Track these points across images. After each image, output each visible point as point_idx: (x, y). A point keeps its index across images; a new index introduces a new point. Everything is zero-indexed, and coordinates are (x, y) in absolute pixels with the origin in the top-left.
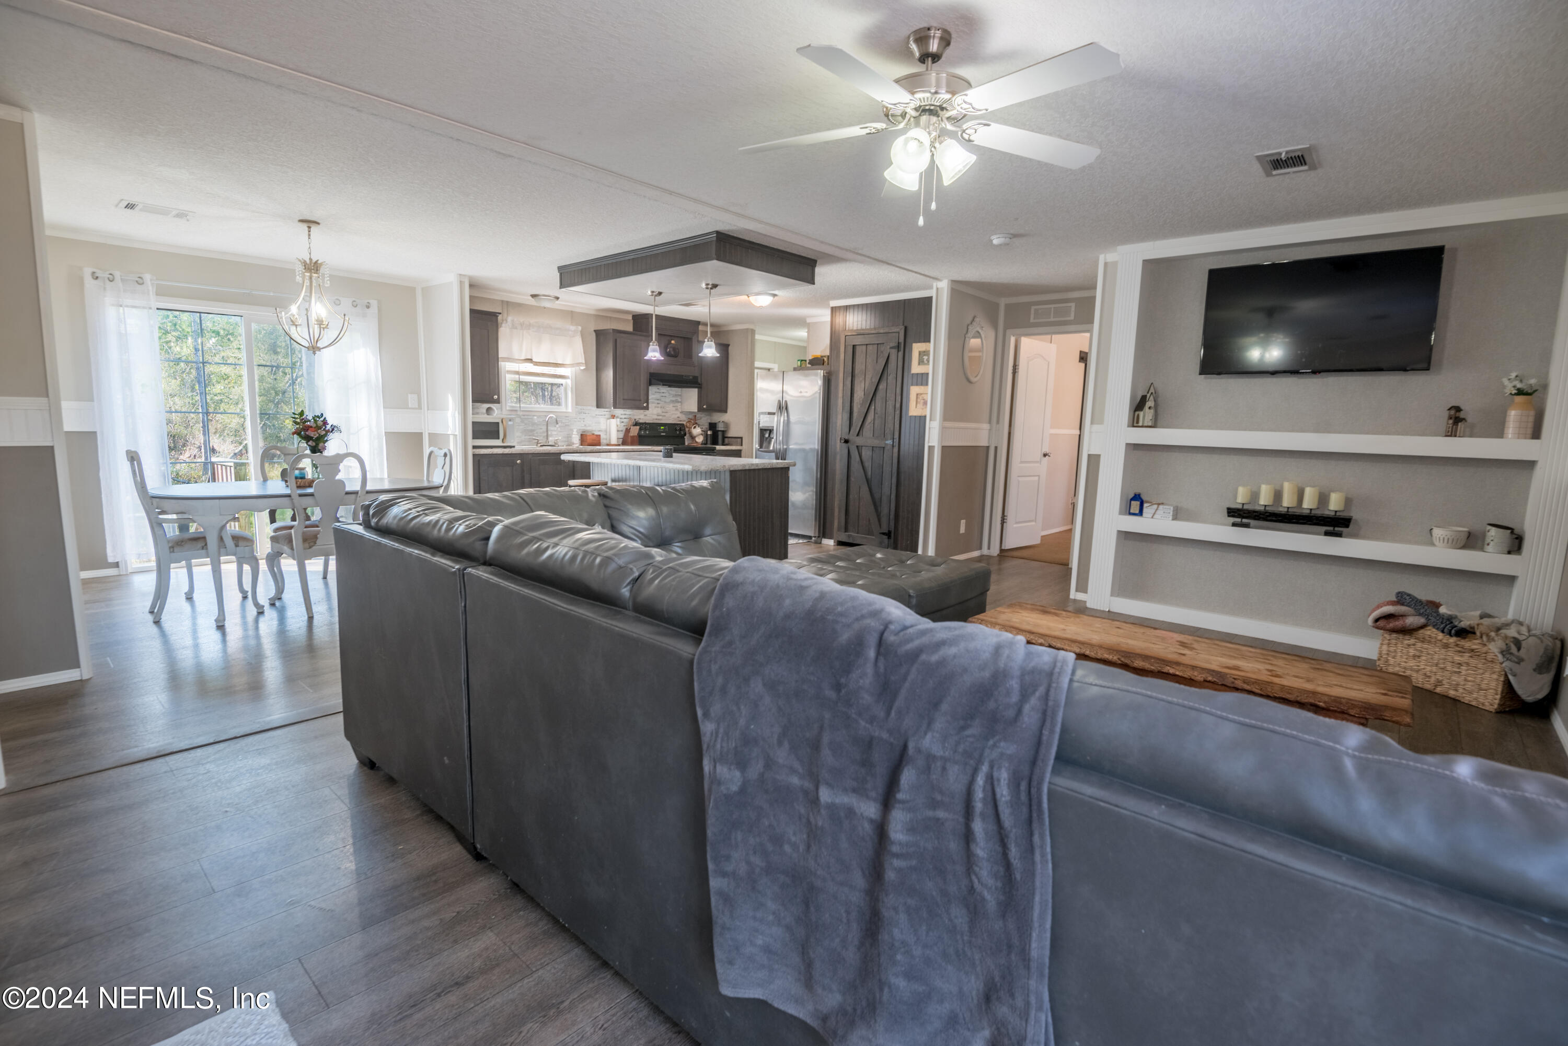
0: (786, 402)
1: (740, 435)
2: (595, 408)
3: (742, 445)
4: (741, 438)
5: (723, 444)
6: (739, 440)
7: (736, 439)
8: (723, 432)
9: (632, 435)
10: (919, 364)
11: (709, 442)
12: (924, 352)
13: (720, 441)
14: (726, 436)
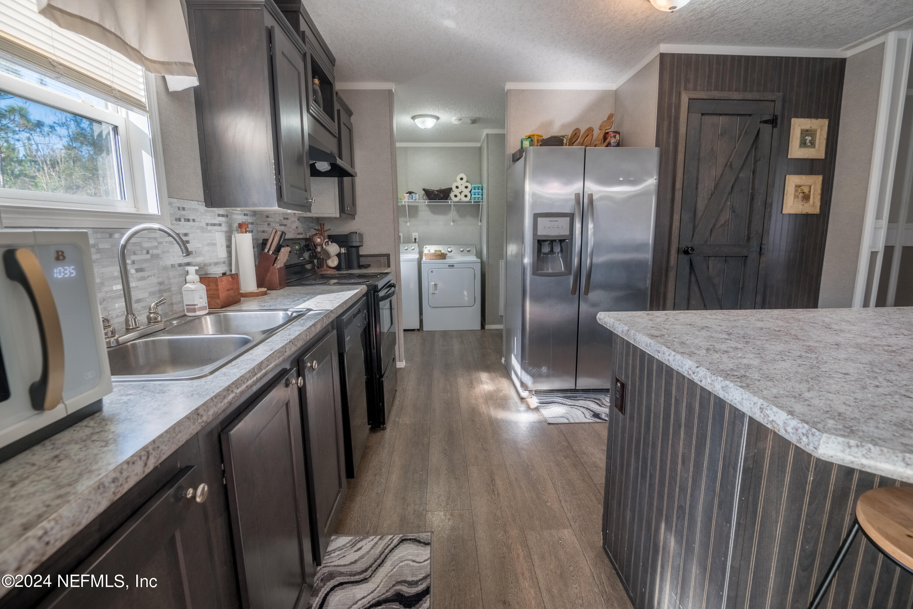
0: (591, 196)
1: (384, 251)
2: (202, 208)
3: (389, 266)
4: (388, 256)
5: (360, 267)
6: (384, 260)
7: (379, 258)
8: (357, 247)
9: (278, 266)
10: (800, 147)
11: (343, 266)
12: (807, 131)
13: (355, 264)
14: (361, 253)
